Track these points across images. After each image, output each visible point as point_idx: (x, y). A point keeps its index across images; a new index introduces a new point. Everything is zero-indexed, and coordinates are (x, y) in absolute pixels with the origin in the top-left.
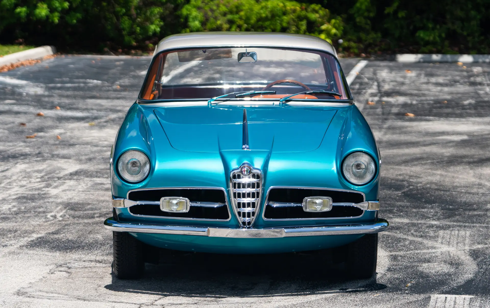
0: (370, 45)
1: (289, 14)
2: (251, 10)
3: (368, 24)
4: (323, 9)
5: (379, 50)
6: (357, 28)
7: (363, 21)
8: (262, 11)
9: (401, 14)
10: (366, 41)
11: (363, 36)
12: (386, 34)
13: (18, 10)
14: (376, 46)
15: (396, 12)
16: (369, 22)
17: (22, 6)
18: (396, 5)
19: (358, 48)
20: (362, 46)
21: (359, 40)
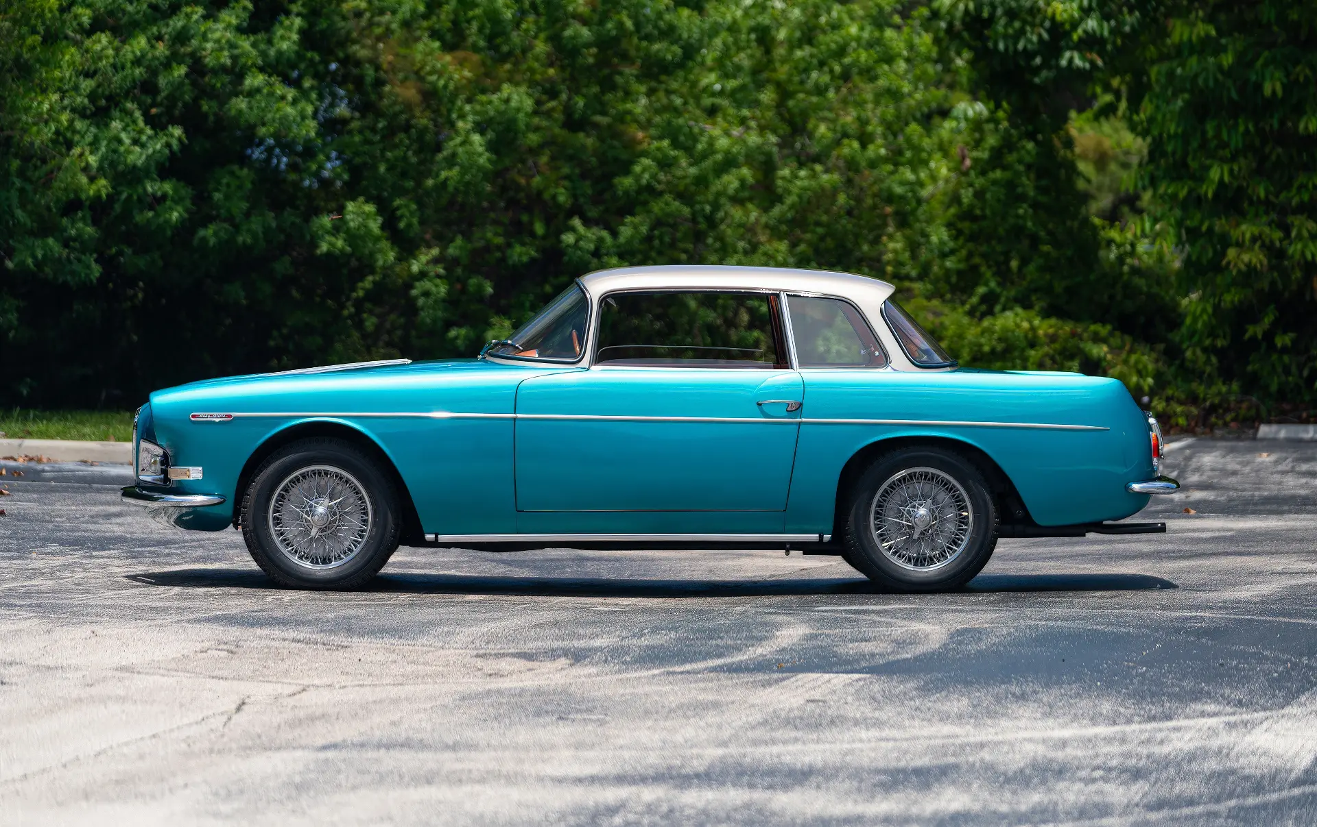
0: (1213, 409)
1: (1042, 345)
2: (961, 336)
3: (1211, 365)
4: (1118, 333)
5: (1234, 419)
6: (1188, 372)
7: (1202, 357)
8: (983, 340)
9: (1283, 340)
10: (1205, 400)
11: (1201, 390)
12: (1251, 384)
13: (453, 333)
14: (1227, 410)
15: (1269, 336)
16: (1214, 360)
17: (460, 326)
18: (1267, 320)
19: (1188, 416)
20: (1194, 410)
21: (1193, 399)
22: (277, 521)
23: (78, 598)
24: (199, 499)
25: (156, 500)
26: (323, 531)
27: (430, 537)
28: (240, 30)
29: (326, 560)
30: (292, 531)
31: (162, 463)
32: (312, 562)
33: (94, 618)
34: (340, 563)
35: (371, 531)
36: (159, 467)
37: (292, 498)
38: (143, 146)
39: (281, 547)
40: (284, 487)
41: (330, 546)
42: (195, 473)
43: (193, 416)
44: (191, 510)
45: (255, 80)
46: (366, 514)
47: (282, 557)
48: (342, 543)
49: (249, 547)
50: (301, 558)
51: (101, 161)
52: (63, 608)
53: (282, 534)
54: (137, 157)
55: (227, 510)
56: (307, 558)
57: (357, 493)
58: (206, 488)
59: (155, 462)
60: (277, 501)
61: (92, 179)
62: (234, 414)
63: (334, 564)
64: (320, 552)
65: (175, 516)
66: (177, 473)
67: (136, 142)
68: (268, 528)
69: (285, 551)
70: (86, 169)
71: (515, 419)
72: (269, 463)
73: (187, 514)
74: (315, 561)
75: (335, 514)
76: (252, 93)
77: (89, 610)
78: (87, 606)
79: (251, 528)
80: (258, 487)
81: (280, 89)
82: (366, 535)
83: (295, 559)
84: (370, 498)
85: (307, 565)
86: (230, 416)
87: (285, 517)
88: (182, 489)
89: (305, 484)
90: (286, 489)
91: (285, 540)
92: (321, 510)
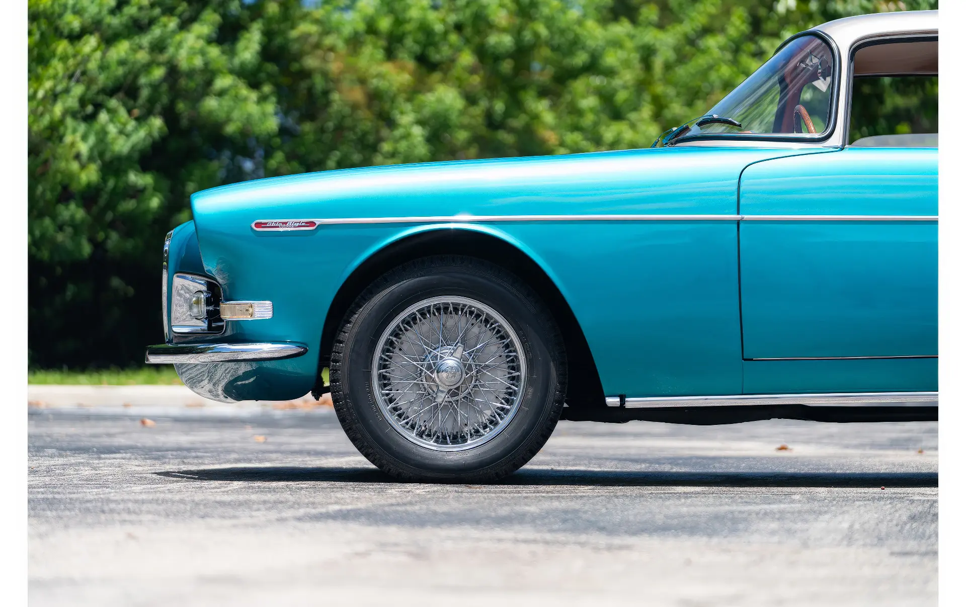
22: (385, 381)
23: (91, 493)
24: (265, 349)
25: (202, 351)
26: (454, 394)
27: (612, 401)
28: (210, 41)
29: (459, 438)
30: (406, 396)
31: (208, 302)
32: (436, 441)
33: (126, 517)
34: (479, 441)
35: (525, 394)
36: (204, 308)
37: (405, 347)
38: (128, 136)
39: (392, 419)
40: (394, 331)
41: (465, 418)
42: (262, 310)
43: (258, 225)
44: (255, 366)
45: (223, 82)
46: (517, 368)
47: (394, 434)
48: (481, 412)
49: (343, 420)
50: (420, 435)
51: (91, 150)
52: (70, 504)
53: (391, 401)
54: (122, 146)
55: (307, 366)
56: (429, 435)
57: (502, 338)
58: (278, 331)
59: (198, 302)
60: (384, 351)
61: (83, 167)
62: (318, 221)
63: (471, 443)
64: (449, 428)
65: (223, 383)
66: (231, 312)
67: (121, 132)
68: (371, 392)
69: (398, 425)
70: (77, 157)
71: (738, 223)
72: (372, 293)
73: (246, 375)
74: (442, 439)
75: (470, 368)
76: (221, 94)
77: (113, 506)
78: (109, 501)
79: (347, 391)
80: (355, 330)
81: (244, 91)
82: (517, 400)
83: (412, 436)
84: (523, 343)
85: (430, 445)
86: (312, 224)
87: (395, 373)
88: (240, 335)
89: (424, 326)
90: (396, 334)
91: (395, 409)
92: (450, 362)
